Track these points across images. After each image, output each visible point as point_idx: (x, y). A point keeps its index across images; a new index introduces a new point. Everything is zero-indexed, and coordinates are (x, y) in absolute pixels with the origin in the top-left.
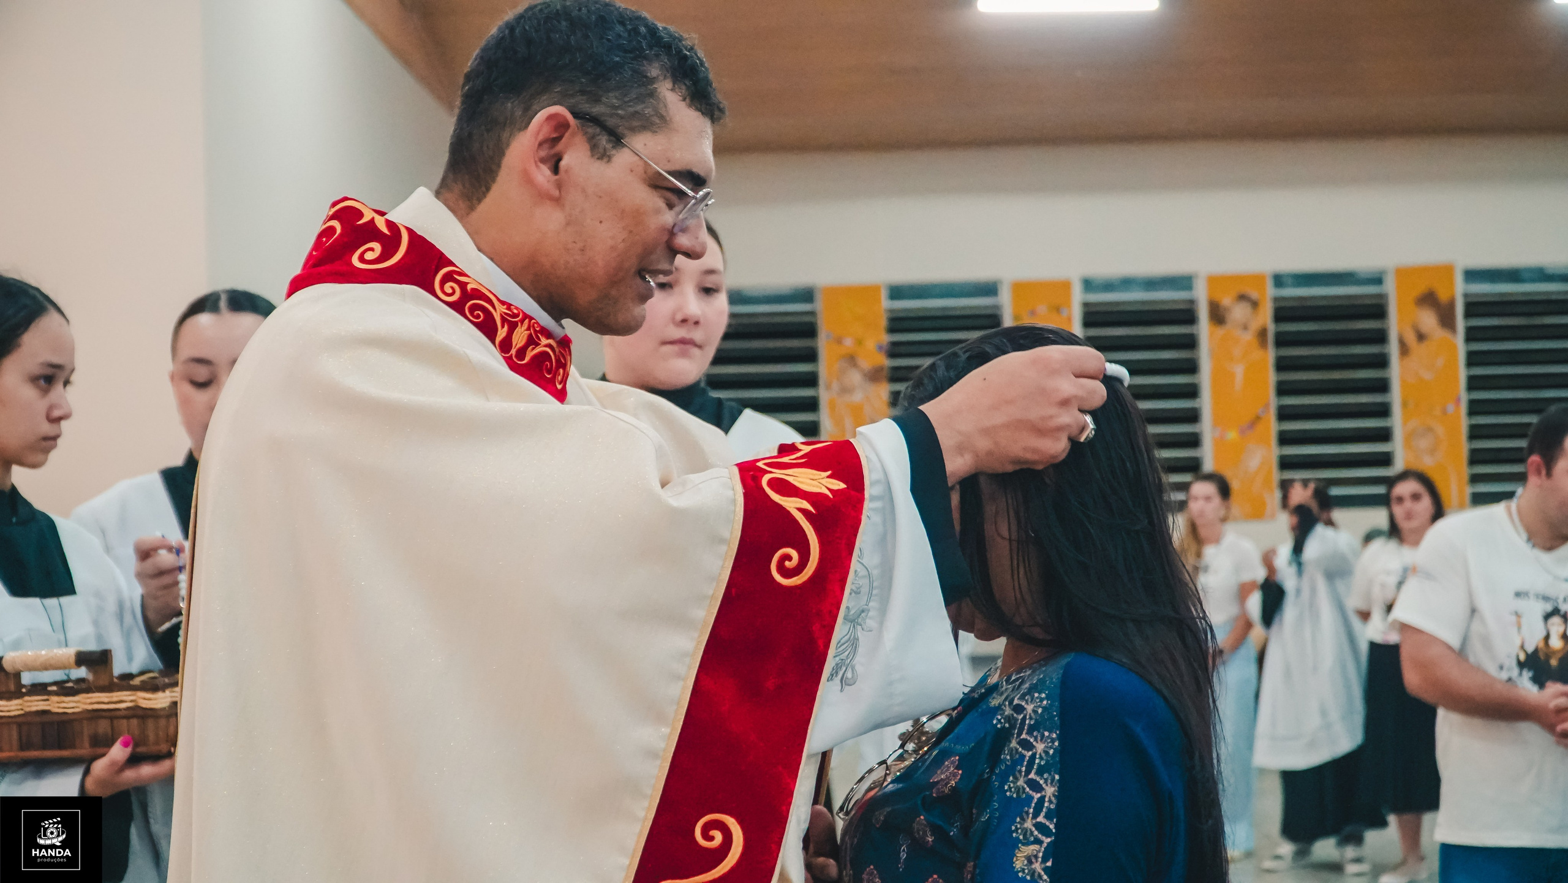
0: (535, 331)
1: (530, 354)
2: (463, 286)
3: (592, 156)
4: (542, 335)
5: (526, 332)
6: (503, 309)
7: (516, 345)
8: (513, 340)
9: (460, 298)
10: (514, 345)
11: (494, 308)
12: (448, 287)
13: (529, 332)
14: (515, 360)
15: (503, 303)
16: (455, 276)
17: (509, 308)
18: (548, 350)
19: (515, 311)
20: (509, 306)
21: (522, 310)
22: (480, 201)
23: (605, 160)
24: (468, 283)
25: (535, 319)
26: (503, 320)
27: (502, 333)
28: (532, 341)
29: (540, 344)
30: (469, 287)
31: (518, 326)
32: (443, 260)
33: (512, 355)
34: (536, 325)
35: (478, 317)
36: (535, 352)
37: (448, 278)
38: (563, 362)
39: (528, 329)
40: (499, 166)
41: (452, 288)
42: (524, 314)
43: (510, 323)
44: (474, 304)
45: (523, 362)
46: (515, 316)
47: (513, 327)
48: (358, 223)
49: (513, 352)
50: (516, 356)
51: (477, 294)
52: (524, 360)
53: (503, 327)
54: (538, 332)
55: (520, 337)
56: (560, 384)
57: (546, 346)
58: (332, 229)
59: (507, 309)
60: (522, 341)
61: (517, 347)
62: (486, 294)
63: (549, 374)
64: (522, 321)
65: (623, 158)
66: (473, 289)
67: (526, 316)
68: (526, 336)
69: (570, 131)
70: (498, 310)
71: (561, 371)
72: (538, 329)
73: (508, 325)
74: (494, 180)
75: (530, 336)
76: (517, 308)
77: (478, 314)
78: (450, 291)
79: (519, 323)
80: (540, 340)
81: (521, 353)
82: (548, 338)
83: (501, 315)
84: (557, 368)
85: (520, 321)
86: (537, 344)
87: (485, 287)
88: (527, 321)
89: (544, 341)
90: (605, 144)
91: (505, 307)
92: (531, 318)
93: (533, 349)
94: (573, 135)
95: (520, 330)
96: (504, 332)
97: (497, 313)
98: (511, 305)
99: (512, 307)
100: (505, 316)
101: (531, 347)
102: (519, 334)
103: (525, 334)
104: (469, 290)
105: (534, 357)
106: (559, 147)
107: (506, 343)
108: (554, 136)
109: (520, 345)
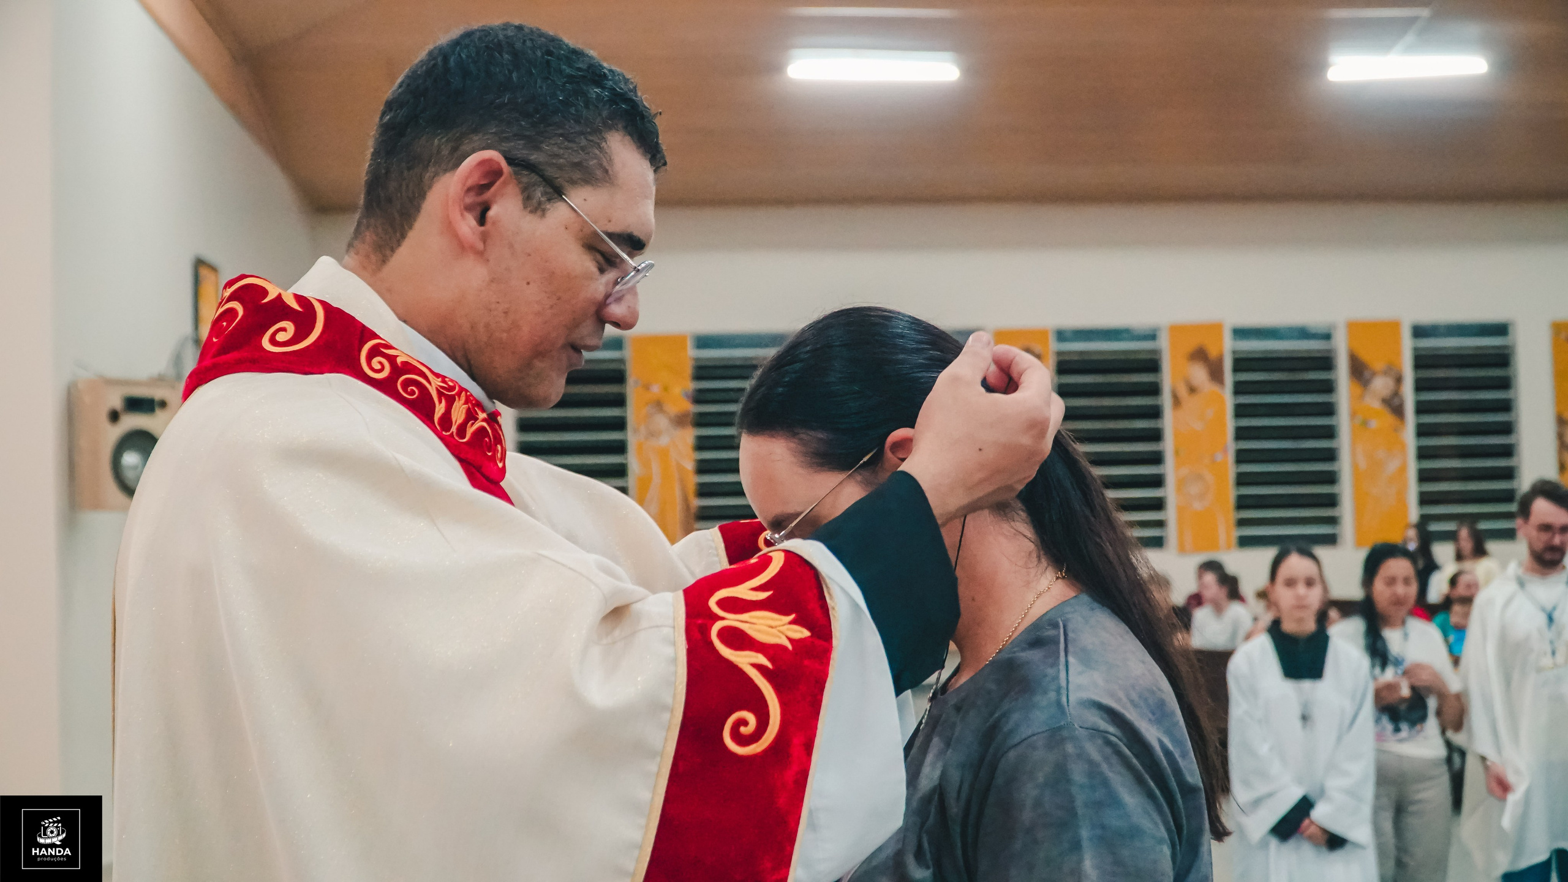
0: (473, 405)
1: (470, 430)
2: (392, 359)
3: (525, 207)
4: (479, 410)
5: (463, 406)
6: (436, 382)
7: (456, 422)
8: (452, 416)
9: (389, 374)
10: (454, 421)
11: (430, 383)
12: (375, 363)
13: (467, 405)
14: (457, 438)
15: (437, 375)
16: (382, 350)
17: (444, 381)
18: (485, 425)
19: (451, 384)
20: (443, 378)
21: (457, 384)
23: (539, 213)
24: (398, 356)
26: (440, 394)
27: (440, 409)
28: (471, 416)
29: (478, 419)
30: (399, 360)
31: (455, 401)
32: (367, 334)
33: (453, 431)
34: (473, 400)
35: (410, 391)
36: (474, 428)
37: (374, 352)
38: (499, 437)
39: (466, 403)
41: (380, 363)
42: (460, 386)
43: (447, 397)
44: (406, 380)
45: (464, 440)
46: (452, 389)
47: (450, 400)
48: (263, 302)
49: (454, 429)
50: (456, 433)
51: (408, 367)
52: (464, 438)
53: (440, 402)
54: (478, 407)
55: (458, 413)
56: (500, 462)
57: (483, 421)
58: (232, 312)
59: (442, 381)
60: (460, 417)
61: (457, 424)
62: (420, 367)
63: (490, 452)
64: (459, 394)
65: (558, 213)
66: (403, 363)
67: (462, 389)
68: (464, 412)
69: (502, 179)
70: (432, 383)
71: (499, 448)
72: (477, 404)
73: (445, 399)
75: (468, 411)
76: (452, 381)
77: (412, 390)
78: (378, 368)
79: (457, 397)
80: (477, 414)
81: (461, 431)
82: (482, 411)
83: (437, 389)
84: (495, 445)
85: (456, 394)
86: (476, 419)
87: (418, 361)
88: (462, 395)
89: (482, 416)
90: (540, 195)
91: (440, 379)
92: (467, 393)
93: (473, 424)
94: (505, 184)
95: (458, 404)
96: (442, 408)
97: (433, 386)
98: (446, 377)
99: (447, 379)
100: (441, 390)
101: (471, 422)
102: (458, 409)
103: (464, 408)
104: (400, 365)
105: (474, 434)
106: (487, 195)
107: (446, 420)
108: (483, 182)
109: (460, 421)
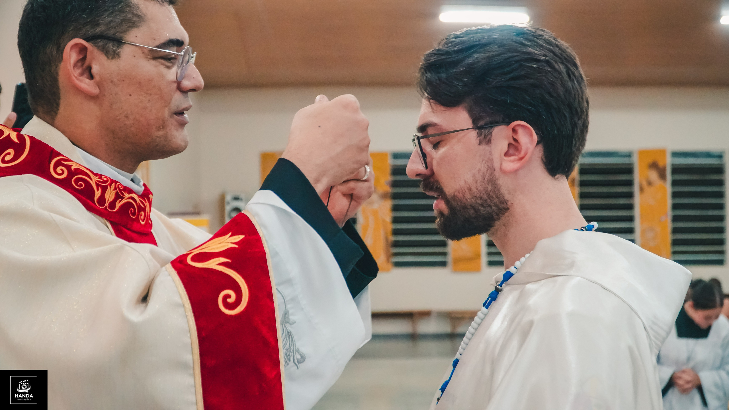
0: (120, 190)
1: (118, 205)
2: (68, 167)
3: (108, 58)
4: (125, 192)
6: (96, 179)
8: (106, 197)
9: (68, 175)
10: (107, 200)
11: (91, 179)
12: (59, 170)
13: (116, 191)
14: (109, 210)
15: (96, 175)
16: (62, 162)
17: (100, 178)
18: (131, 200)
19: (105, 179)
20: (100, 176)
21: (109, 178)
22: (56, 113)
23: (117, 57)
24: (72, 165)
25: (118, 182)
26: (98, 185)
27: (98, 194)
28: (118, 197)
29: (124, 198)
30: (73, 168)
31: (107, 188)
32: (54, 153)
33: (106, 206)
34: (120, 186)
35: (81, 185)
36: (122, 203)
37: (58, 164)
38: (143, 207)
39: (115, 189)
40: (58, 88)
41: (62, 170)
43: (103, 187)
44: (77, 178)
45: (115, 211)
46: (106, 182)
47: (104, 190)
48: (1, 139)
49: (107, 204)
50: (109, 207)
51: (78, 171)
52: (114, 209)
53: (98, 190)
54: (123, 190)
55: (110, 195)
56: (143, 221)
57: (129, 198)
59: (99, 178)
60: (111, 198)
61: (109, 201)
62: (84, 170)
63: (134, 216)
64: (110, 185)
65: (126, 51)
66: (75, 169)
67: (112, 181)
68: (114, 194)
69: (89, 50)
70: (93, 180)
71: (143, 213)
72: (121, 188)
73: (101, 188)
74: (59, 98)
75: (117, 194)
76: (106, 177)
78: (61, 172)
79: (109, 186)
80: (124, 195)
81: (112, 204)
82: (129, 193)
83: (96, 183)
84: (139, 211)
86: (123, 198)
87: (83, 166)
88: (113, 184)
89: (127, 195)
90: (112, 48)
91: (98, 177)
92: (116, 182)
93: (120, 201)
95: (110, 190)
96: (99, 193)
97: (93, 181)
98: (102, 175)
99: (103, 177)
100: (99, 183)
101: (118, 201)
102: (109, 193)
103: (113, 192)
104: (73, 170)
105: (121, 207)
106: (87, 63)
107: (102, 200)
108: (81, 57)
109: (111, 200)
